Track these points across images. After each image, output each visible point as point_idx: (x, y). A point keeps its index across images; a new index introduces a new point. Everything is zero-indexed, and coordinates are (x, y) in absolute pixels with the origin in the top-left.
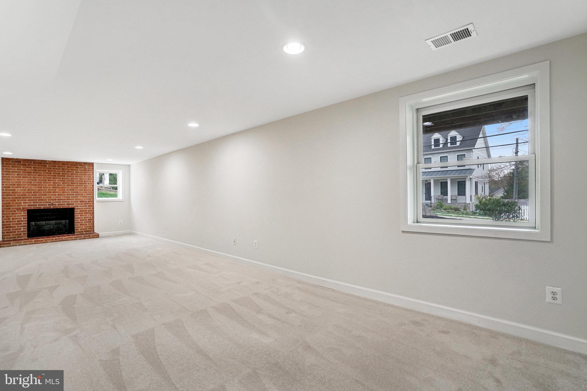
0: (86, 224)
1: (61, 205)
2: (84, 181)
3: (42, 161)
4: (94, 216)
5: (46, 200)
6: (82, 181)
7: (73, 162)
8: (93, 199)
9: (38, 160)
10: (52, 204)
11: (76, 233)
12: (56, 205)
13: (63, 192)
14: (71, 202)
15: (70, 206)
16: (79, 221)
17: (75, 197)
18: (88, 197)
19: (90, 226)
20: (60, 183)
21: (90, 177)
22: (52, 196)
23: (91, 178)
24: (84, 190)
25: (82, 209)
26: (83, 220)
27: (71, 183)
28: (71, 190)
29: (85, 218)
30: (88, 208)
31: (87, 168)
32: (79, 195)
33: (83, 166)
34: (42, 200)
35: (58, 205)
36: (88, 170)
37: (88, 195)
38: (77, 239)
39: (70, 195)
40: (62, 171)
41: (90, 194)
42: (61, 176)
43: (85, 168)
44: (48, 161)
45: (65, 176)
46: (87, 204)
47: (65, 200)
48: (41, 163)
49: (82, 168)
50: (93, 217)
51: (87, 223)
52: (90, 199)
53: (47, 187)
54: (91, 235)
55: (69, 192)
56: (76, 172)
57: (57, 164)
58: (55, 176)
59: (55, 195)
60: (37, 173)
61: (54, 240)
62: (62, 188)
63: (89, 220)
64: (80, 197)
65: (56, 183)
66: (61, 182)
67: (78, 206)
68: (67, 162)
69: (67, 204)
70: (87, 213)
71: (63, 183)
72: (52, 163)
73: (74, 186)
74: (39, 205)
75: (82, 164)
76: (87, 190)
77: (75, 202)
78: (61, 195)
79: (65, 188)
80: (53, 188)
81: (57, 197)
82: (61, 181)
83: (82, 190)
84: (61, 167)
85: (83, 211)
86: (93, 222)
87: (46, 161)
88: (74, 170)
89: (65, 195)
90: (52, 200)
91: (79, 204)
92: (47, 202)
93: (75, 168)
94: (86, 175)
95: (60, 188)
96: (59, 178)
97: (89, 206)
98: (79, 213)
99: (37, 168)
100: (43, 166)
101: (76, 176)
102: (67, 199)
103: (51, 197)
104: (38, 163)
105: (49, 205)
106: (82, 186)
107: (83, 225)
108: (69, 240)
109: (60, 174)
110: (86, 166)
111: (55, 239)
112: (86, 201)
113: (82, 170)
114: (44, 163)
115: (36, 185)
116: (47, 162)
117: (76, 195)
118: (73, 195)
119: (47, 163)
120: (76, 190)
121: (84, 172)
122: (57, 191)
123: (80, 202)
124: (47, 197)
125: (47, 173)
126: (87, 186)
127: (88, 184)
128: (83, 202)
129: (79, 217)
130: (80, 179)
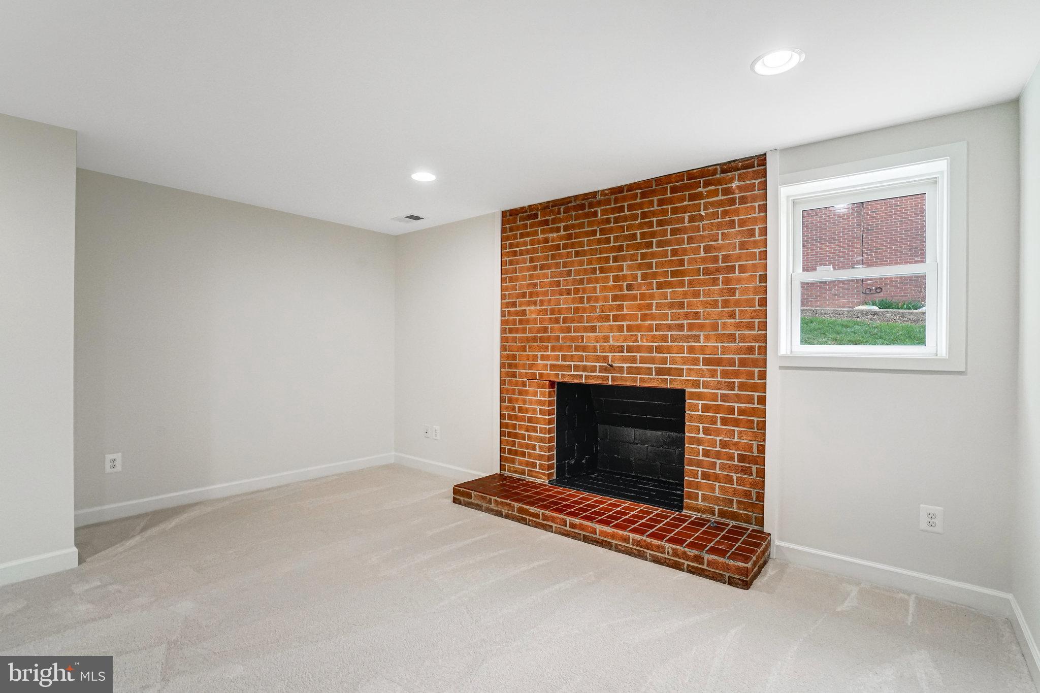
0: (729, 480)
1: (638, 371)
2: (726, 258)
3: (586, 196)
4: (764, 440)
5: (595, 349)
6: (715, 259)
7: (679, 176)
8: (763, 351)
9: (576, 197)
10: (611, 366)
11: (685, 512)
12: (621, 370)
13: (644, 317)
14: (673, 361)
15: (672, 383)
16: (701, 458)
17: (687, 338)
18: (743, 338)
19: (747, 494)
20: (635, 278)
21: (751, 233)
22: (611, 334)
23: (757, 238)
24: (726, 303)
25: (714, 397)
26: (718, 455)
27: (674, 274)
28: (671, 306)
29: (724, 444)
30: (738, 398)
31: (739, 187)
32: (701, 327)
33: (719, 182)
34: (584, 349)
35: (630, 370)
36: (743, 200)
37: (738, 326)
38: (641, 556)
39: (669, 327)
40: (641, 226)
41: (750, 326)
42: (639, 246)
43: (726, 192)
44: (602, 191)
45: (650, 245)
46: (736, 374)
47: (650, 349)
48: (582, 207)
49: (715, 193)
50: (762, 449)
51: (735, 476)
52: (751, 350)
53: (596, 299)
54: (707, 557)
55: (665, 317)
56: (692, 219)
57: (624, 199)
58: (620, 249)
59: (620, 329)
60: (573, 245)
61: (568, 528)
62: (643, 296)
63: (742, 458)
64: (707, 338)
65: (624, 278)
66: (639, 273)
67: (696, 384)
68: (659, 180)
69: (659, 371)
70: (737, 423)
71: (644, 277)
72: (613, 197)
73: (682, 284)
74: (577, 368)
75: (714, 173)
76: (738, 303)
77: (685, 361)
78: (639, 328)
79: (652, 297)
80: (615, 298)
81: (625, 339)
82: (640, 266)
83: (715, 304)
84: (640, 206)
85: (718, 409)
86: (761, 473)
87: (594, 194)
88: (685, 210)
89: (650, 329)
90: (613, 349)
91: (701, 373)
92: (597, 359)
93: (686, 203)
94: (731, 224)
95: (634, 298)
96: (633, 258)
97: (742, 387)
98: (701, 419)
99: (573, 227)
100: (586, 216)
101: (691, 240)
102: (659, 350)
103: (606, 339)
104: (576, 208)
105: (603, 369)
106: (715, 282)
107: (717, 478)
108: (617, 549)
109: (634, 237)
110: (731, 180)
111: (573, 526)
112: (731, 362)
113: (711, 204)
114: (591, 205)
115: (569, 292)
116: (599, 197)
117: (691, 327)
118: (681, 327)
119: (599, 203)
120: (690, 305)
121: (725, 213)
122: (625, 312)
123: (707, 362)
124: (597, 340)
125: (599, 241)
126: (739, 281)
127: (743, 269)
128: (719, 362)
129: (701, 435)
130: (707, 249)
